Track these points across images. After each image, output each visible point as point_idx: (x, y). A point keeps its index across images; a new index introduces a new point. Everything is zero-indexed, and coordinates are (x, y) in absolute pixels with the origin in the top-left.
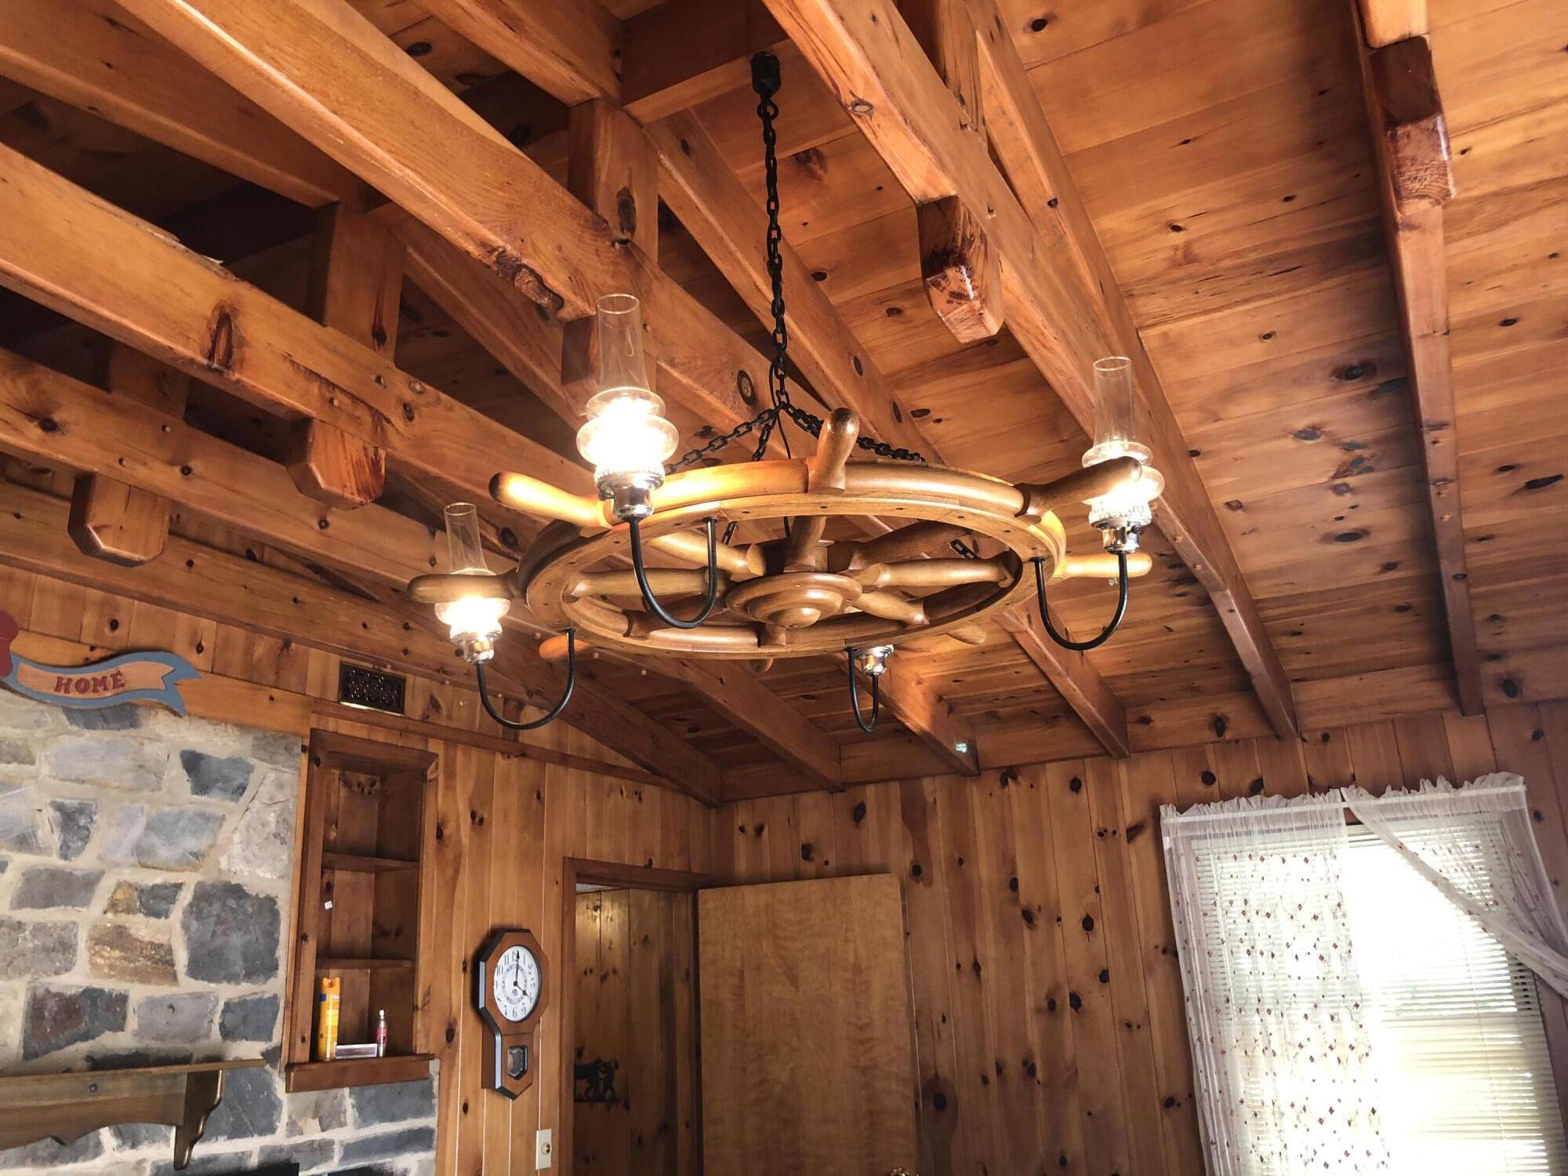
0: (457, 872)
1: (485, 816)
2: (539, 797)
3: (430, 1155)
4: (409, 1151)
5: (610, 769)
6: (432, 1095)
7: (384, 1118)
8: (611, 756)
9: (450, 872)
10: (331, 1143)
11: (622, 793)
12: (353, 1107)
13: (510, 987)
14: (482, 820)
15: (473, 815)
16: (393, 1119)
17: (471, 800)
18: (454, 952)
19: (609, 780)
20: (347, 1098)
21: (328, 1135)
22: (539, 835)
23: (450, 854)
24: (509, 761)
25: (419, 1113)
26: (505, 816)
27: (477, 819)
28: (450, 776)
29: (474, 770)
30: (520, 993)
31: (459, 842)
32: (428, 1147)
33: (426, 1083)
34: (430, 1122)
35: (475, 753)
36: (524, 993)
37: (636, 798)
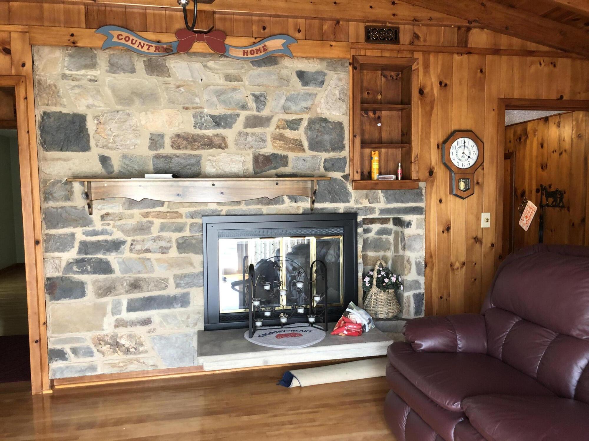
0: (432, 108)
1: (448, 83)
2: (481, 71)
3: (423, 216)
4: (411, 214)
5: (531, 53)
6: (422, 195)
7: (397, 202)
8: (532, 46)
9: (428, 108)
10: (374, 208)
11: (540, 64)
12: (383, 197)
13: (460, 155)
14: (446, 85)
15: (441, 83)
16: (402, 202)
17: (439, 77)
18: (432, 140)
19: (529, 59)
20: (380, 194)
21: (373, 205)
22: (483, 89)
23: (428, 100)
24: (462, 57)
25: (415, 201)
26: (460, 82)
27: (443, 85)
28: (426, 66)
29: (440, 63)
30: (467, 157)
31: (433, 95)
32: (421, 213)
33: (418, 191)
34: (422, 205)
35: (440, 56)
36: (469, 157)
37: (551, 66)
